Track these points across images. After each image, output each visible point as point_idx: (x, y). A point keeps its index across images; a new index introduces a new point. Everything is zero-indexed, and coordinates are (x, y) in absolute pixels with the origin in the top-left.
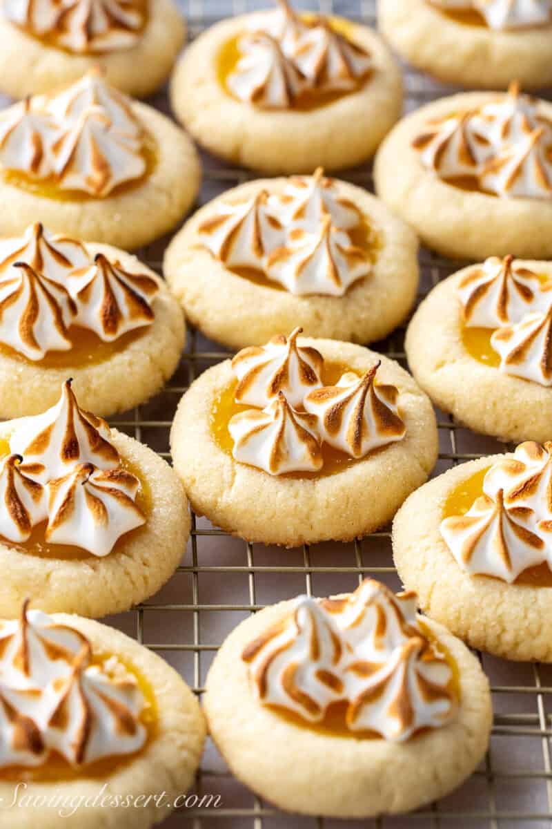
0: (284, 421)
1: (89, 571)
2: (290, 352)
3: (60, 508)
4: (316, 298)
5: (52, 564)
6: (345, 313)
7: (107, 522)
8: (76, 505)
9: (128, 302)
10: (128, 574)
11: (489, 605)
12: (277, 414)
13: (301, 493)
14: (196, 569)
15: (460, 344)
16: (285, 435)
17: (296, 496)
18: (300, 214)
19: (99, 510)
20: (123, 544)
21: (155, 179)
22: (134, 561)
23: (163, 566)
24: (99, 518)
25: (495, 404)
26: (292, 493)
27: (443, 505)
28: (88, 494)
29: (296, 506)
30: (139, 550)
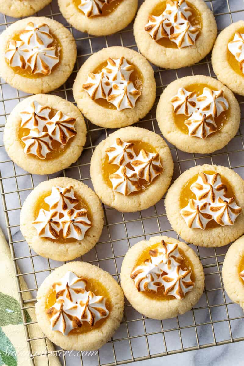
0: (127, 182)
1: (79, 246)
2: (124, 152)
3: (67, 233)
4: (126, 111)
5: (67, 245)
6: (136, 113)
7: (82, 234)
8: (72, 230)
9: (68, 132)
10: (90, 242)
11: (199, 237)
12: (124, 180)
13: (136, 200)
14: (108, 225)
15: (175, 124)
16: (128, 186)
17: (135, 202)
18: (115, 79)
19: (78, 231)
20: (87, 234)
21: (63, 62)
22: (91, 237)
23: (99, 234)
24: (79, 233)
25: (189, 147)
26: (133, 201)
27: (179, 199)
28: (74, 226)
29: (135, 205)
30: (92, 234)
